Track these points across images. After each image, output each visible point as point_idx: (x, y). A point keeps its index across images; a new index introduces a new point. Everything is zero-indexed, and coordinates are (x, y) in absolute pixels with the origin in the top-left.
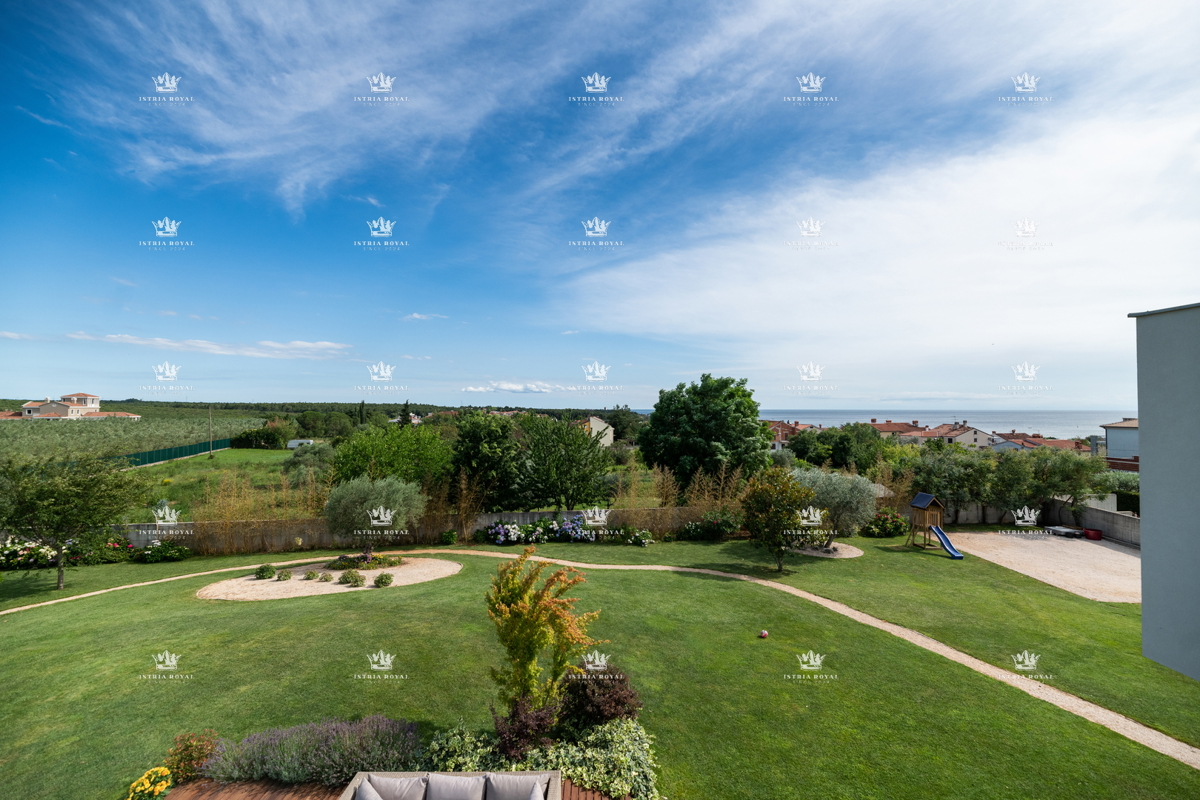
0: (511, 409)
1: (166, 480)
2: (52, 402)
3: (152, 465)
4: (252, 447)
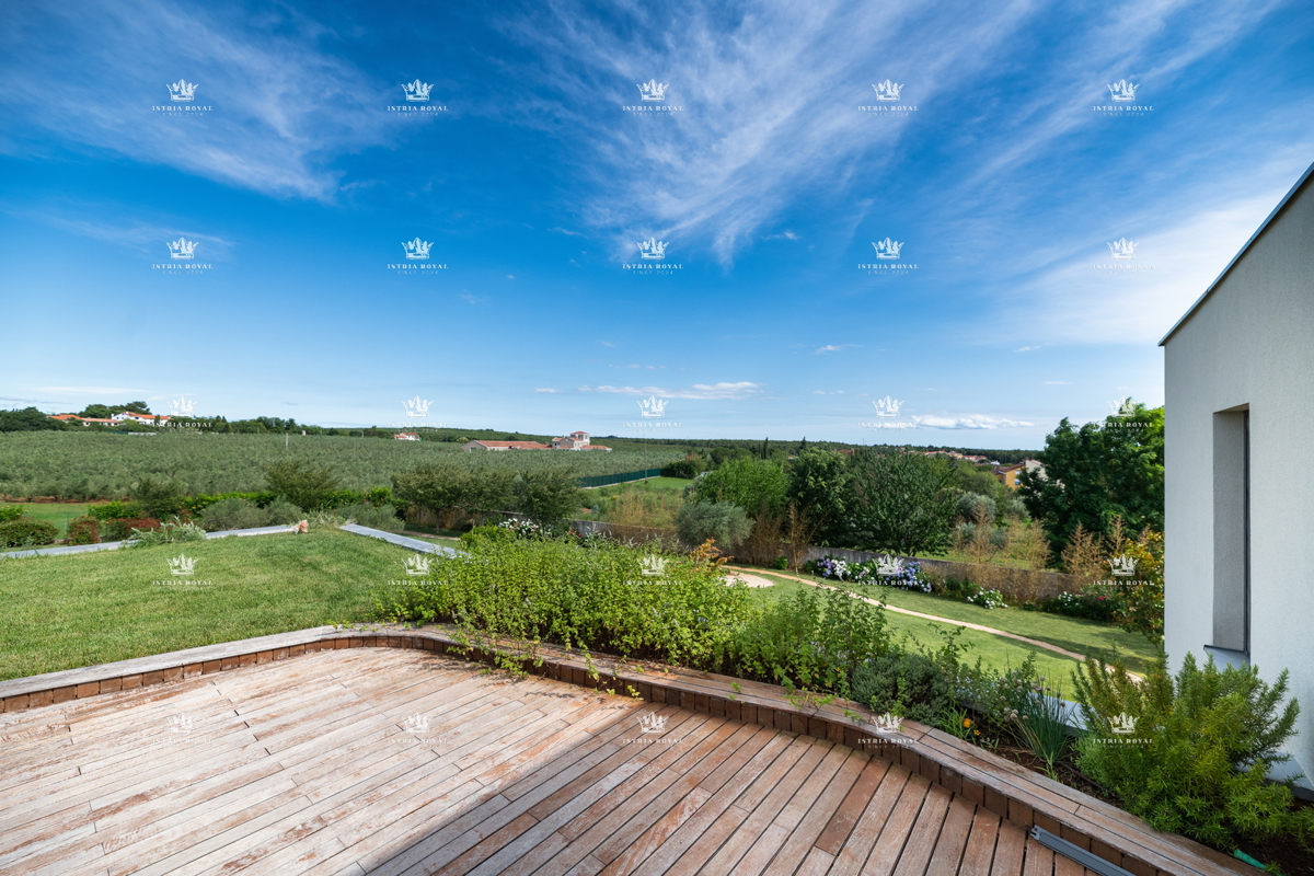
0: (937, 449)
1: (613, 497)
2: (566, 437)
3: (611, 485)
4: (675, 476)
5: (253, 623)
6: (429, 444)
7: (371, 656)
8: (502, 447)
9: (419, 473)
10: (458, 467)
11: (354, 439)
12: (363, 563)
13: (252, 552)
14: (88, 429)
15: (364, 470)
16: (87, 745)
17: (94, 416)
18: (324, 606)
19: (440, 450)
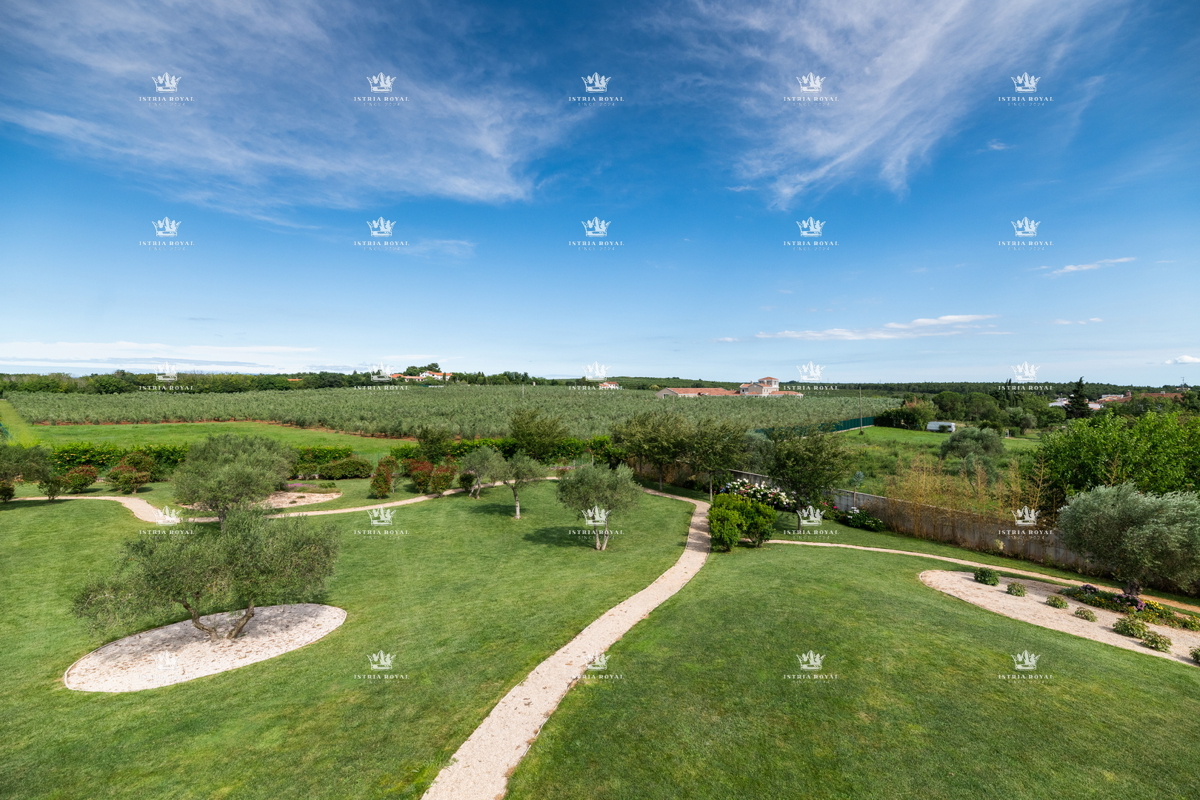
4: (892, 426)
6: (628, 392)
8: (692, 394)
14: (408, 384)
19: (637, 397)
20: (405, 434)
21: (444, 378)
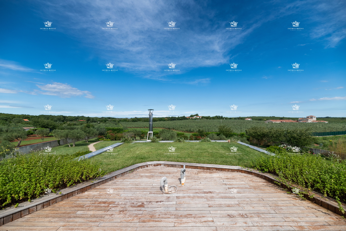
1: (330, 141)
2: (304, 118)
3: (328, 136)
5: (223, 162)
6: (255, 121)
7: (251, 177)
8: (278, 122)
9: (253, 129)
10: (264, 128)
11: (235, 120)
12: (244, 152)
13: (220, 146)
14: (191, 119)
15: (238, 128)
16: (201, 178)
17: (191, 117)
18: (237, 161)
19: (258, 123)
20: (192, 132)
21: (200, 118)
